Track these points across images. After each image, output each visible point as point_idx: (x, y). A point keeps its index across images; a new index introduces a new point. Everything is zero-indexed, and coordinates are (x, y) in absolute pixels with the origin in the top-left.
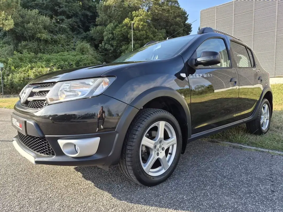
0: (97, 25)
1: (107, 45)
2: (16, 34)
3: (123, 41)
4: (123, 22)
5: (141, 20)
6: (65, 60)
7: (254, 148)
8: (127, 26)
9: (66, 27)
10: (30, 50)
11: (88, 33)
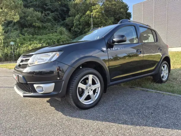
0: (70, 16)
1: (76, 28)
2: (21, 24)
3: (86, 25)
4: (86, 14)
5: (97, 12)
6: (50, 39)
7: (155, 91)
8: (88, 16)
9: (51, 18)
10: (29, 33)
11: (64, 21)
